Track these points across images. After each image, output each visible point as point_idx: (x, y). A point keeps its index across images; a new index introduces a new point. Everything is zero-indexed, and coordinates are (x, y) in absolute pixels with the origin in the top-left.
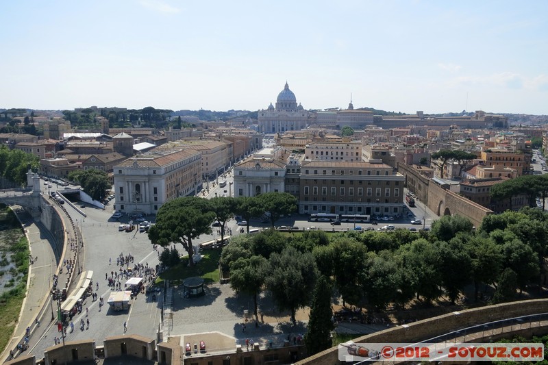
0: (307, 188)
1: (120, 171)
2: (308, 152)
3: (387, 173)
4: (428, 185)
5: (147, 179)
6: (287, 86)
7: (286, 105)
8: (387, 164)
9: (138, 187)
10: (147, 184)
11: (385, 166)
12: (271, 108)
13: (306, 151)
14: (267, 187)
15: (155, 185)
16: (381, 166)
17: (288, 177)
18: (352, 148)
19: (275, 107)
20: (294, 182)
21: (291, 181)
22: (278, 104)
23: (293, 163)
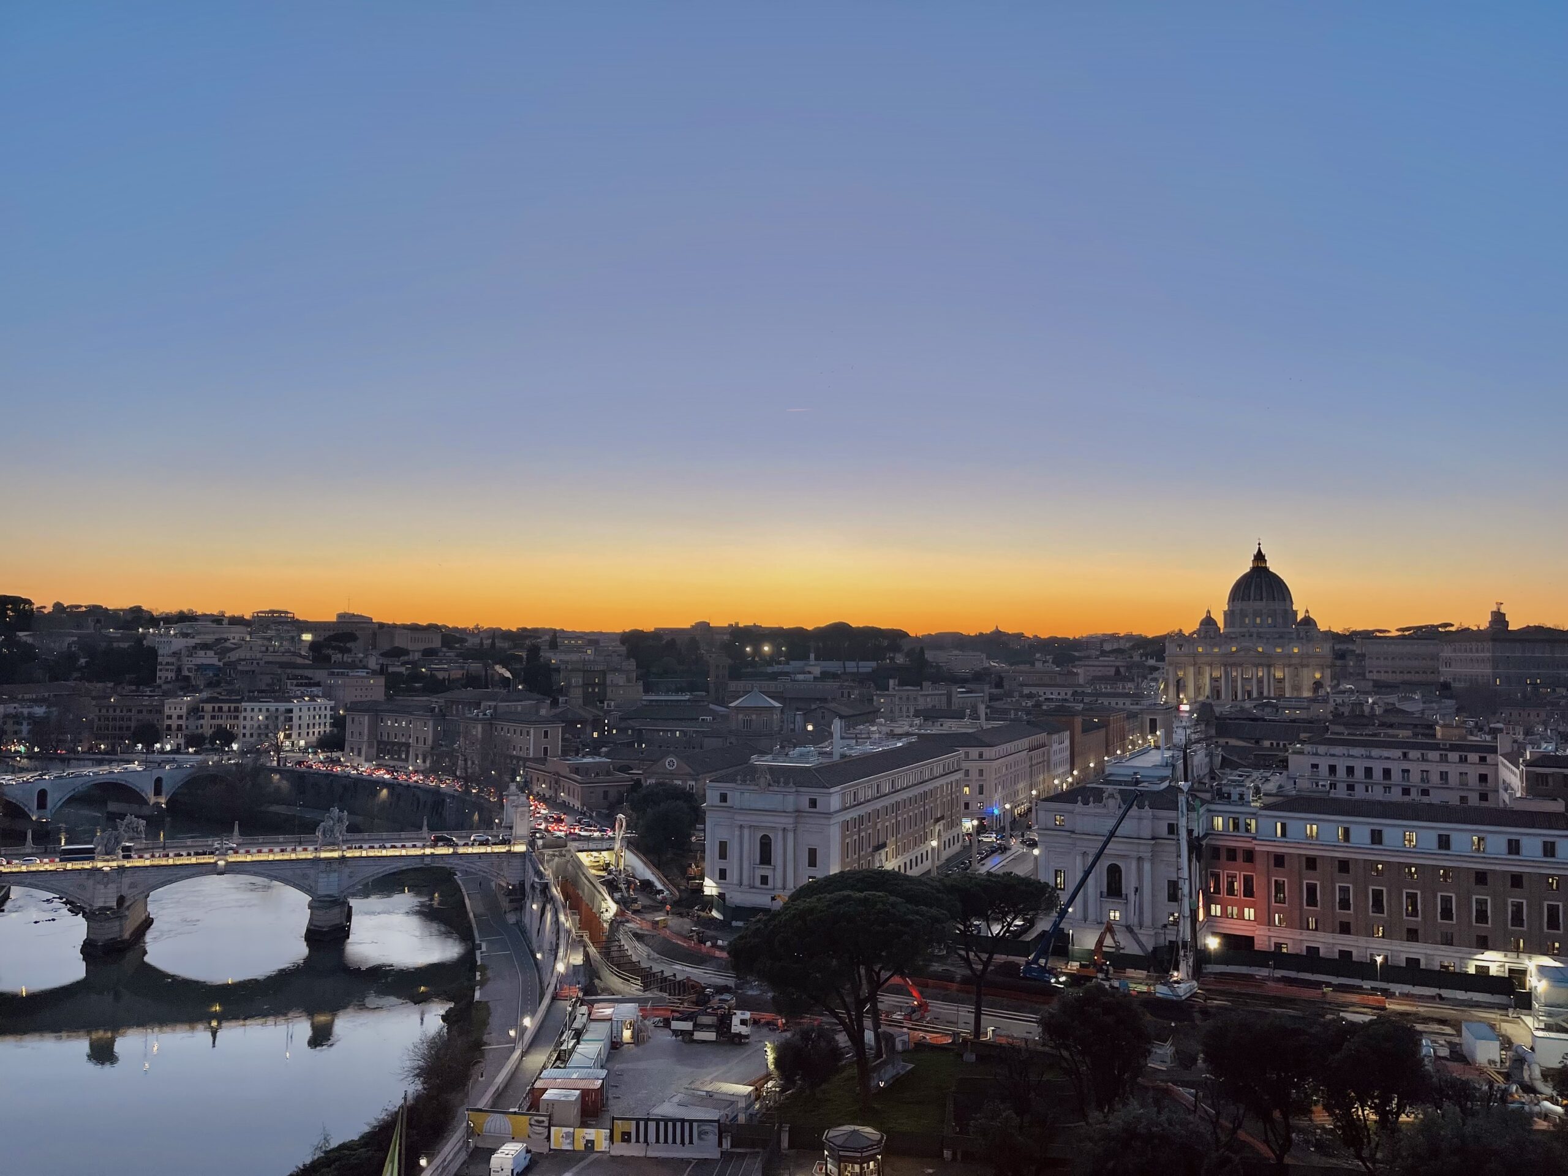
0: (1281, 884)
1: (724, 798)
2: (1299, 763)
5: (791, 820)
6: (1260, 557)
9: (766, 845)
10: (790, 836)
12: (1209, 621)
13: (1293, 760)
14: (1140, 870)
15: (814, 841)
17: (1213, 842)
18: (1463, 760)
19: (1221, 624)
20: (1234, 859)
21: (1223, 855)
22: (1229, 616)
23: (1235, 797)
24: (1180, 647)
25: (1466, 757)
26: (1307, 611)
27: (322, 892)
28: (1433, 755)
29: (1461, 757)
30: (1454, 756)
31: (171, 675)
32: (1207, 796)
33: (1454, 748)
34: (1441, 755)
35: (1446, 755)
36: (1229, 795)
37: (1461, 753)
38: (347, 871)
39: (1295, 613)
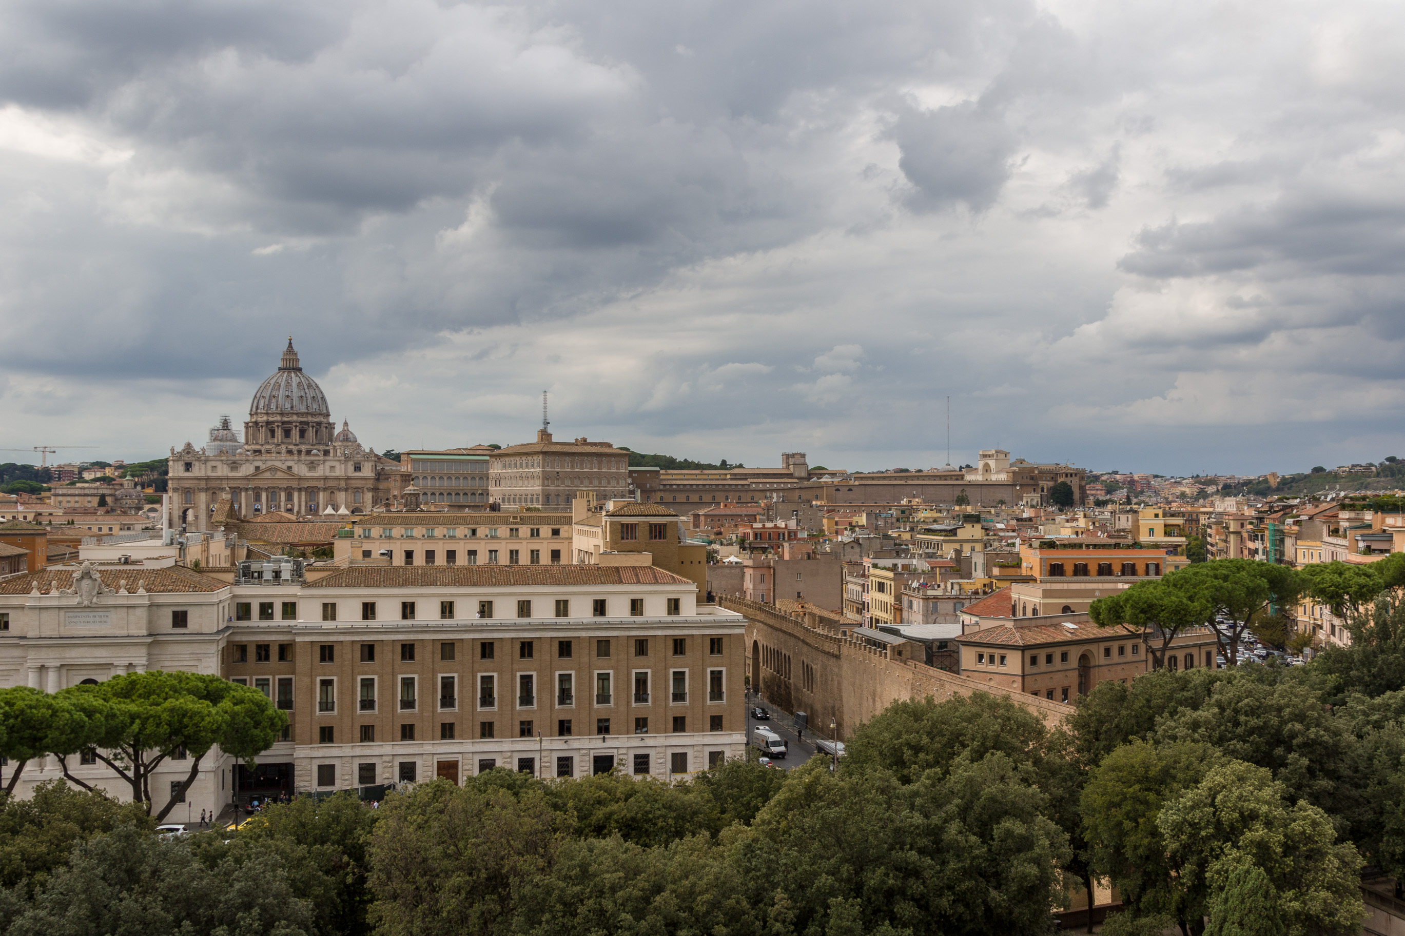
2: (345, 553)
4: (838, 657)
6: (291, 352)
7: (287, 433)
13: (340, 548)
17: (238, 638)
18: (535, 533)
19: (241, 439)
20: (267, 658)
21: (252, 653)
22: (252, 427)
23: (268, 576)
24: (188, 466)
25: (538, 530)
26: (346, 424)
28: (503, 531)
29: (532, 530)
30: (524, 531)
32: (230, 577)
33: (523, 521)
34: (512, 530)
35: (517, 530)
36: (260, 574)
37: (533, 527)
39: (331, 426)
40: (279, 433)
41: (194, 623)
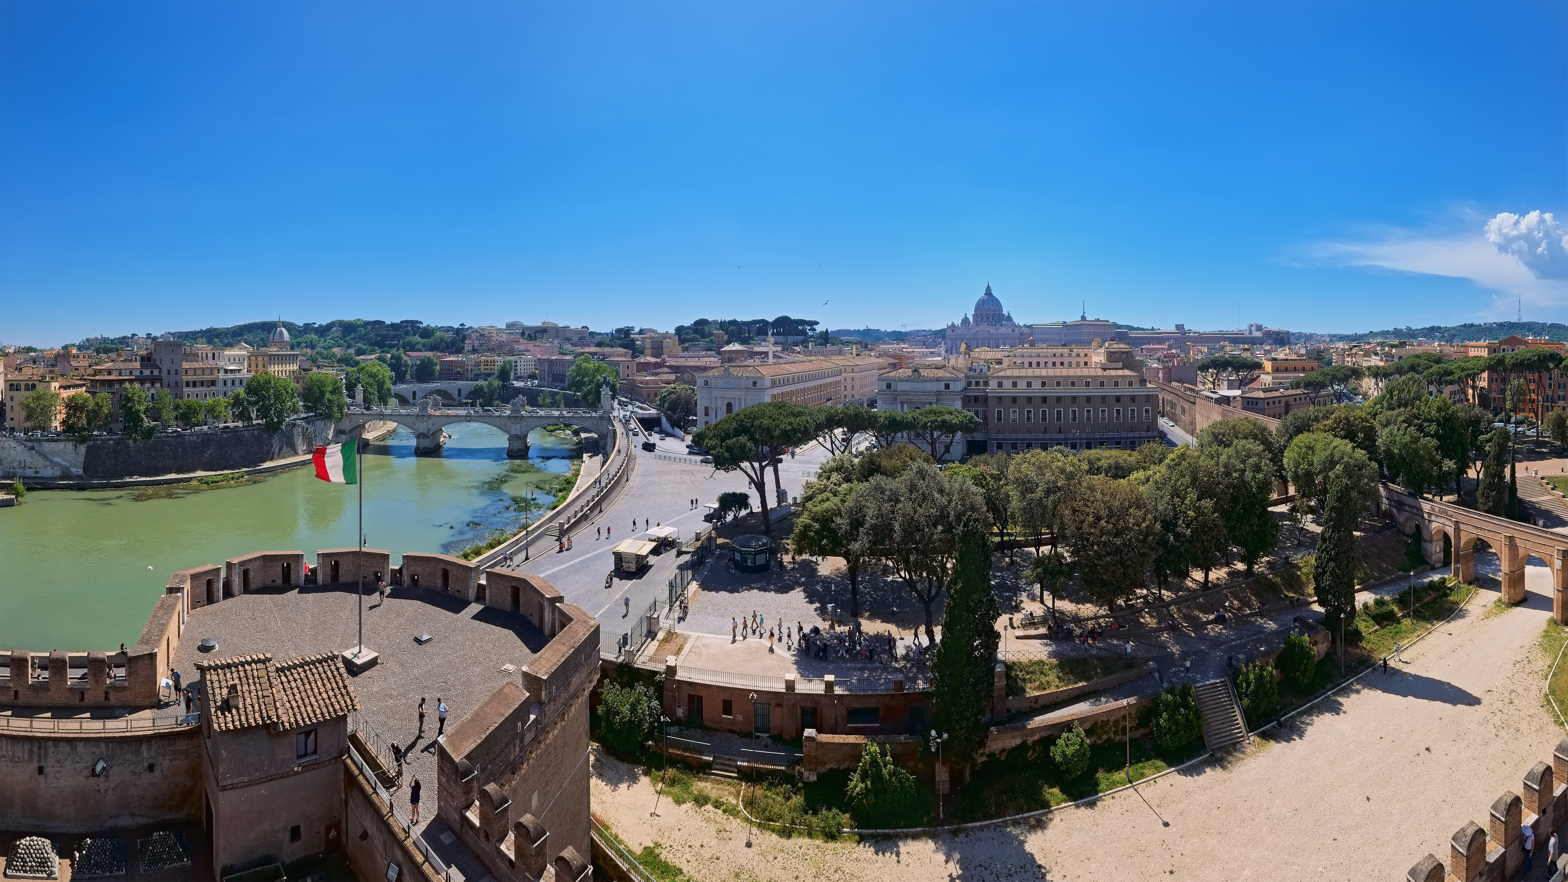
0: (999, 412)
3: (1131, 384)
6: (989, 289)
7: (988, 318)
8: (1130, 369)
9: (730, 405)
10: (743, 402)
11: (1127, 372)
12: (965, 321)
16: (1120, 373)
17: (967, 393)
19: (971, 321)
20: (978, 401)
21: (972, 399)
22: (975, 316)
23: (978, 371)
24: (953, 331)
26: (1009, 314)
27: (513, 433)
31: (470, 349)
32: (965, 371)
38: (524, 424)
39: (1003, 314)
40: (985, 318)
41: (952, 388)
